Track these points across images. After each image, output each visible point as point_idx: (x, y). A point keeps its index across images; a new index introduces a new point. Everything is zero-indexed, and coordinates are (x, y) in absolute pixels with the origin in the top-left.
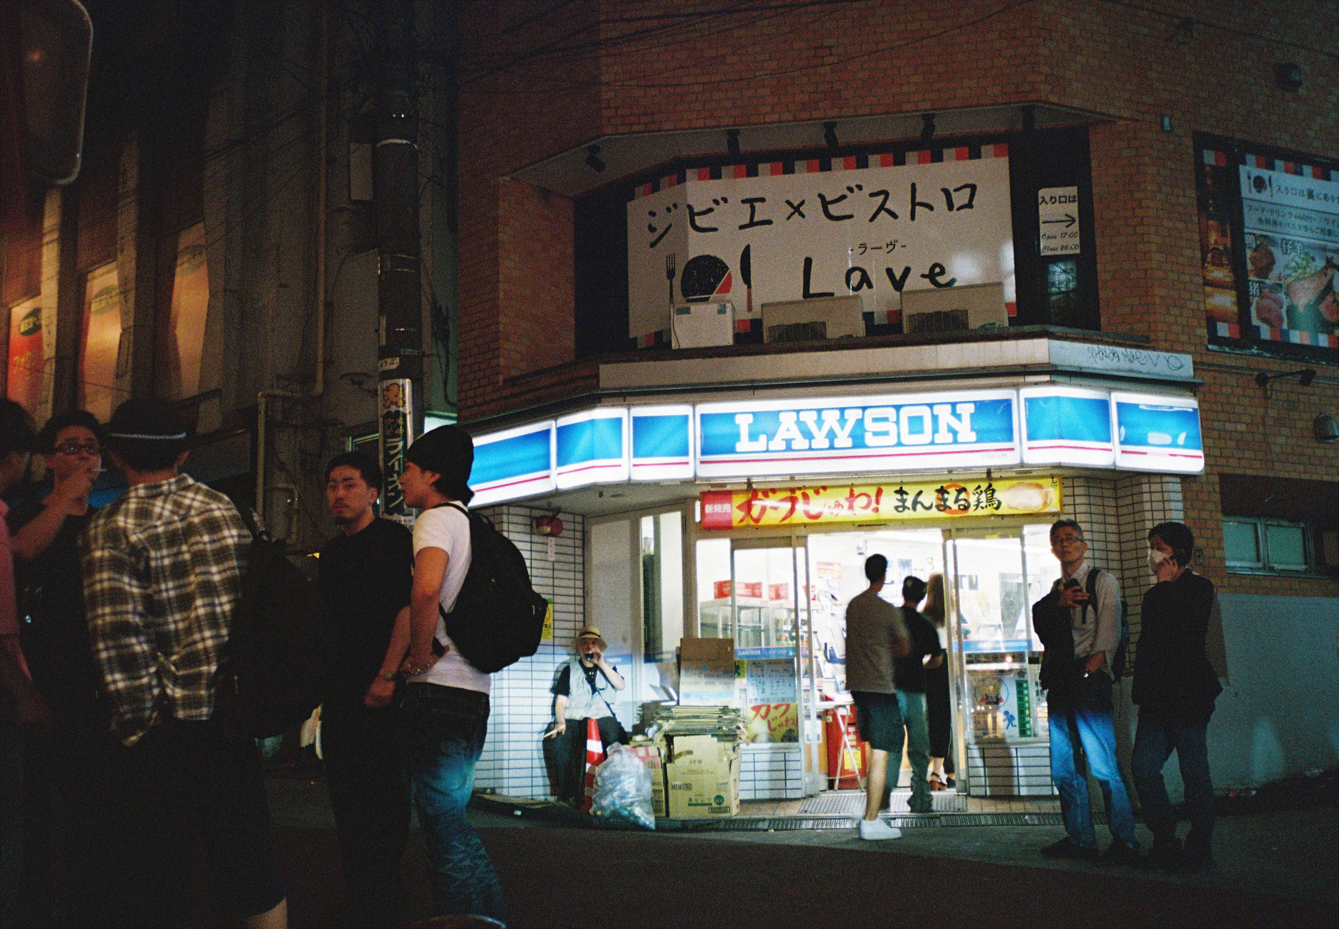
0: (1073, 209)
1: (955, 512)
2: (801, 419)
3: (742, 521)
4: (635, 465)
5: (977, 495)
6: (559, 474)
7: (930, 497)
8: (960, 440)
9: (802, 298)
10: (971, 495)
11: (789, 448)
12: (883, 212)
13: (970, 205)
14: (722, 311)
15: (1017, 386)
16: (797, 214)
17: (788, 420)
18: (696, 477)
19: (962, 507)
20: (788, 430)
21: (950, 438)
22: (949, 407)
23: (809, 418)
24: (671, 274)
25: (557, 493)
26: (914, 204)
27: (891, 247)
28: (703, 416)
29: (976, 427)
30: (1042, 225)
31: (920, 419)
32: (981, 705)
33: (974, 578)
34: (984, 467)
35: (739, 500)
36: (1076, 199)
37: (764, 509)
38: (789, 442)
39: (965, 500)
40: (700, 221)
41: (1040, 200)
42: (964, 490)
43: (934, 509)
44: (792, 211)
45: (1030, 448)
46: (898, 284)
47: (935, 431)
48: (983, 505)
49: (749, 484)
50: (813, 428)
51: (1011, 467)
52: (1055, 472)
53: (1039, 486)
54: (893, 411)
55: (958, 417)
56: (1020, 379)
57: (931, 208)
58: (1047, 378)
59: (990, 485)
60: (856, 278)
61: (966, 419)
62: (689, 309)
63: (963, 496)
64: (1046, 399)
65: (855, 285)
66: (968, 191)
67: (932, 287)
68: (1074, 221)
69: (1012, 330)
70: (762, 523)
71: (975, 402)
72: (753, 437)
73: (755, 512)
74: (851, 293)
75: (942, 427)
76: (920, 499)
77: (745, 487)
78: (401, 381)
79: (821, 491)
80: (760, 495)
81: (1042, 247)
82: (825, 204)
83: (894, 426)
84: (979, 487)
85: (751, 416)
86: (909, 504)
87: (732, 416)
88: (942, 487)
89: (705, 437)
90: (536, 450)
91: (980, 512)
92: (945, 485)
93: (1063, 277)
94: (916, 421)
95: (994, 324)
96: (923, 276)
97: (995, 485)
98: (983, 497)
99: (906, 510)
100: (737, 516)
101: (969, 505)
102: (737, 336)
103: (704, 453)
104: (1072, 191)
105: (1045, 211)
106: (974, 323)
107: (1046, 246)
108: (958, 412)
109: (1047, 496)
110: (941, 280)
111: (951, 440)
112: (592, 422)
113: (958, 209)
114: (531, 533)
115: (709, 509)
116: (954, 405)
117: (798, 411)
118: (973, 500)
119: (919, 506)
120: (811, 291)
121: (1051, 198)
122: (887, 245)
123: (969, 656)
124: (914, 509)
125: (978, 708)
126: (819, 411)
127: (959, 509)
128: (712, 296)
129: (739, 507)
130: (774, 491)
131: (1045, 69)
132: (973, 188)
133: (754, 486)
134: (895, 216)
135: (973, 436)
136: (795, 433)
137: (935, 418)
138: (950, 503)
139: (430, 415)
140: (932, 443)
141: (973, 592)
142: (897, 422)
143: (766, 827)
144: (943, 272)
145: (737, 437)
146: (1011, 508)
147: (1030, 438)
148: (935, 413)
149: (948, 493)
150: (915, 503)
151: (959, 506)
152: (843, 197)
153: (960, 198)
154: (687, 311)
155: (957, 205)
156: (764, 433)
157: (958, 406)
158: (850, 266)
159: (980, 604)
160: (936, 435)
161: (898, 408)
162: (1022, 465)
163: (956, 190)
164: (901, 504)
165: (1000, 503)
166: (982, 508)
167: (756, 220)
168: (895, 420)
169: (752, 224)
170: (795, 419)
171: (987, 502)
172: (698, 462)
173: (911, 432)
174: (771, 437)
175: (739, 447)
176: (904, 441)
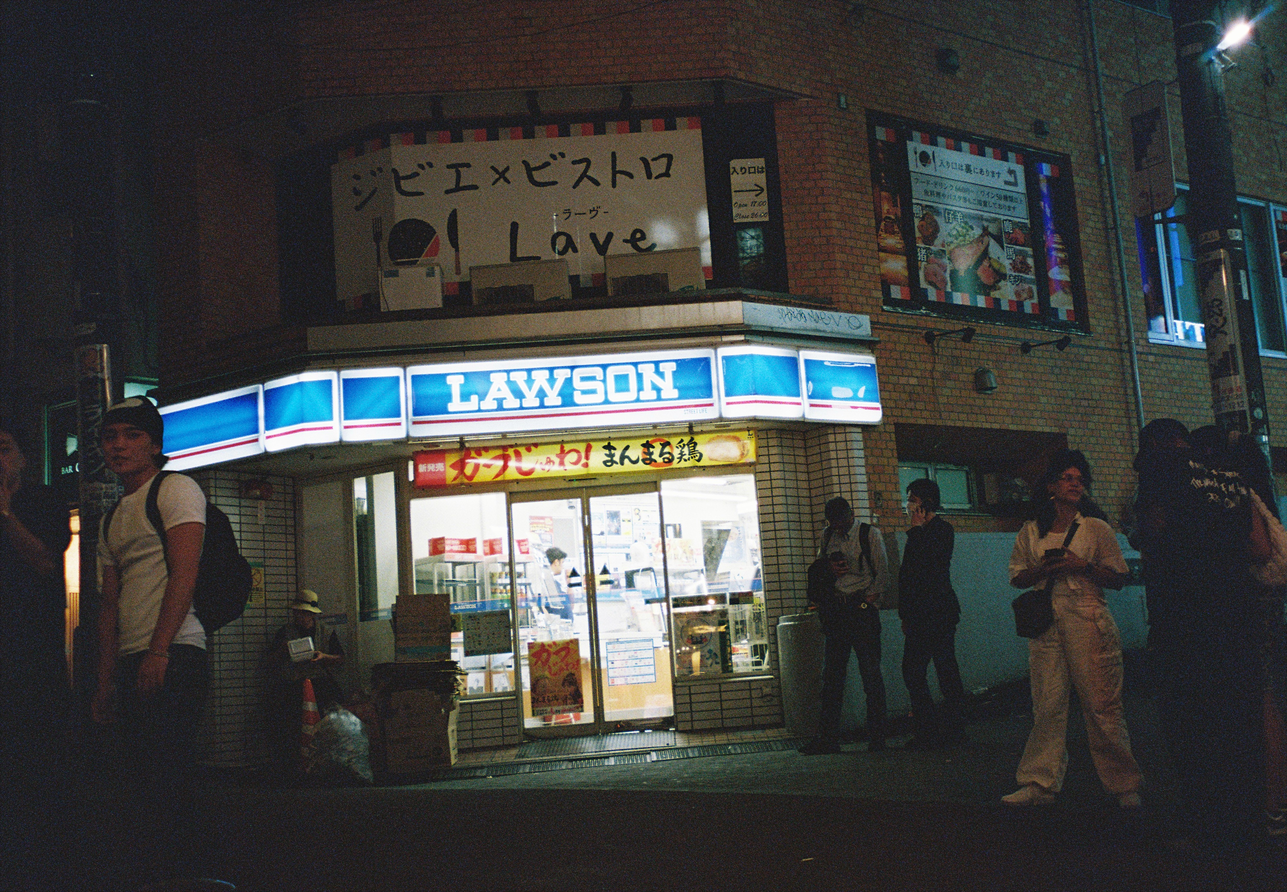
0: (761, 179)
1: (659, 465)
2: (511, 379)
3: (455, 479)
4: (346, 427)
5: (680, 449)
6: (268, 437)
7: (636, 452)
8: (663, 397)
9: (509, 262)
10: (675, 449)
11: (500, 408)
12: (585, 179)
13: (667, 174)
14: (431, 274)
15: (715, 346)
16: (502, 180)
17: (498, 380)
18: (408, 438)
19: (666, 460)
20: (499, 390)
21: (654, 395)
22: (653, 366)
23: (520, 378)
24: (377, 237)
25: (266, 456)
26: (615, 173)
27: (594, 213)
28: (414, 377)
29: (678, 384)
30: (733, 194)
31: (625, 377)
32: (687, 646)
33: (678, 527)
34: (686, 422)
35: (452, 459)
36: (764, 170)
37: (477, 467)
38: (500, 401)
39: (669, 453)
40: (406, 185)
41: (732, 170)
42: (668, 444)
43: (640, 462)
44: (497, 176)
45: (728, 404)
46: (602, 249)
47: (640, 389)
48: (686, 457)
49: (462, 442)
50: (524, 387)
51: (711, 421)
52: (751, 425)
53: (737, 439)
54: (600, 370)
55: (661, 375)
56: (718, 339)
57: (631, 176)
58: (742, 338)
59: (692, 439)
60: (561, 242)
61: (669, 376)
62: (397, 271)
63: (667, 449)
64: (742, 357)
65: (561, 249)
66: (665, 160)
67: (635, 251)
68: (762, 190)
69: (709, 293)
70: (475, 480)
71: (676, 361)
72: (465, 397)
73: (468, 470)
74: (557, 257)
75: (647, 385)
76: (627, 454)
77: (457, 446)
78: (98, 347)
79: (533, 448)
80: (473, 454)
81: (734, 215)
82: (529, 170)
83: (601, 384)
84: (682, 441)
85: (462, 377)
86: (617, 458)
87: (443, 376)
88: (648, 442)
89: (417, 398)
90: (243, 413)
91: (683, 464)
92: (650, 440)
93: (754, 242)
94: (622, 380)
95: (692, 287)
96: (626, 241)
97: (697, 439)
98: (686, 450)
99: (614, 465)
100: (451, 474)
101: (673, 459)
102: (445, 299)
103: (416, 413)
104: (760, 162)
105: (736, 180)
106: (674, 286)
107: (739, 214)
108: (661, 370)
109: (744, 447)
110: (642, 245)
111: (655, 397)
112: (301, 384)
113: (657, 178)
114: (240, 498)
115: (422, 468)
116: (657, 363)
117: (508, 372)
118: (676, 453)
119: (626, 461)
120: (519, 255)
121: (741, 169)
122: (591, 211)
123: (675, 600)
124: (622, 464)
125: (683, 649)
126: (529, 371)
127: (664, 462)
128: (420, 259)
129: (453, 466)
130: (486, 449)
131: (734, 47)
132: (670, 157)
133: (467, 445)
134: (597, 183)
135: (675, 393)
136: (506, 392)
137: (640, 376)
138: (655, 456)
139: (130, 381)
140: (638, 400)
141: (678, 540)
142: (604, 381)
143: (484, 774)
144: (643, 237)
145: (449, 398)
146: (711, 460)
147: (728, 394)
148: (640, 371)
149: (653, 447)
150: (623, 457)
151: (664, 459)
152: (547, 164)
153: (658, 167)
154: (395, 274)
155: (655, 174)
156: (476, 393)
157: (661, 365)
158: (555, 230)
159: (685, 552)
160: (641, 393)
161: (604, 367)
162: (721, 419)
163: (654, 159)
164: (609, 459)
165: (701, 455)
166: (685, 460)
167: (461, 185)
168: (602, 378)
169: (458, 188)
170: (506, 379)
171: (689, 455)
172: (410, 423)
173: (618, 391)
174: (482, 397)
175: (451, 407)
176: (611, 398)
